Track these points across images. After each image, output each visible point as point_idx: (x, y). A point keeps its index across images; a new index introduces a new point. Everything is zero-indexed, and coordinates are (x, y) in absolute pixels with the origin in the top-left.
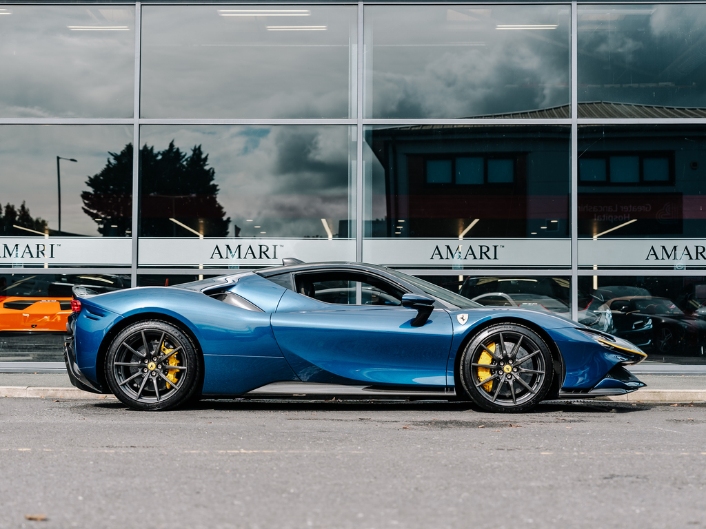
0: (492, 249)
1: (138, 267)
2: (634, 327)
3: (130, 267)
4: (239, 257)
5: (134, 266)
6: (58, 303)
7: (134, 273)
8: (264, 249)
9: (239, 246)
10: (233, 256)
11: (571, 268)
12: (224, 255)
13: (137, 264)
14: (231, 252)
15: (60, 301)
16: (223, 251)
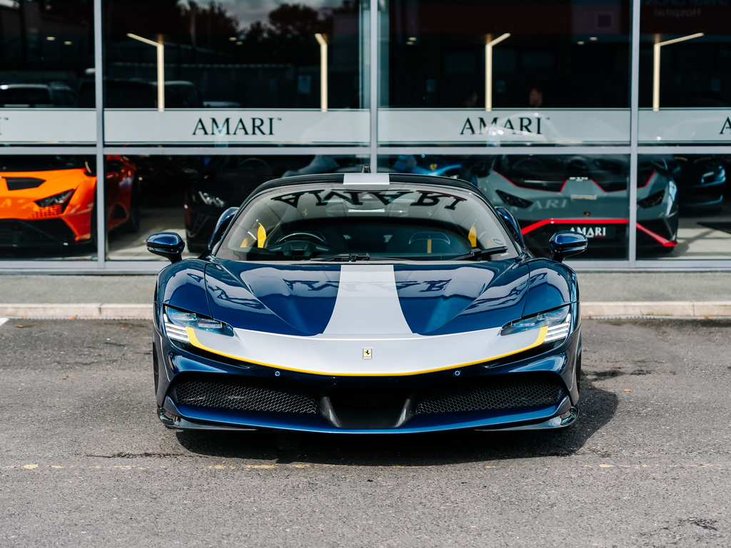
0: (535, 123)
1: (105, 146)
2: (703, 181)
3: (94, 146)
4: (228, 133)
5: (100, 145)
6: (4, 181)
7: (99, 153)
8: (258, 123)
9: (227, 120)
10: (220, 132)
11: (630, 145)
12: (209, 131)
13: (104, 142)
14: (217, 127)
15: (7, 179)
16: (208, 125)
